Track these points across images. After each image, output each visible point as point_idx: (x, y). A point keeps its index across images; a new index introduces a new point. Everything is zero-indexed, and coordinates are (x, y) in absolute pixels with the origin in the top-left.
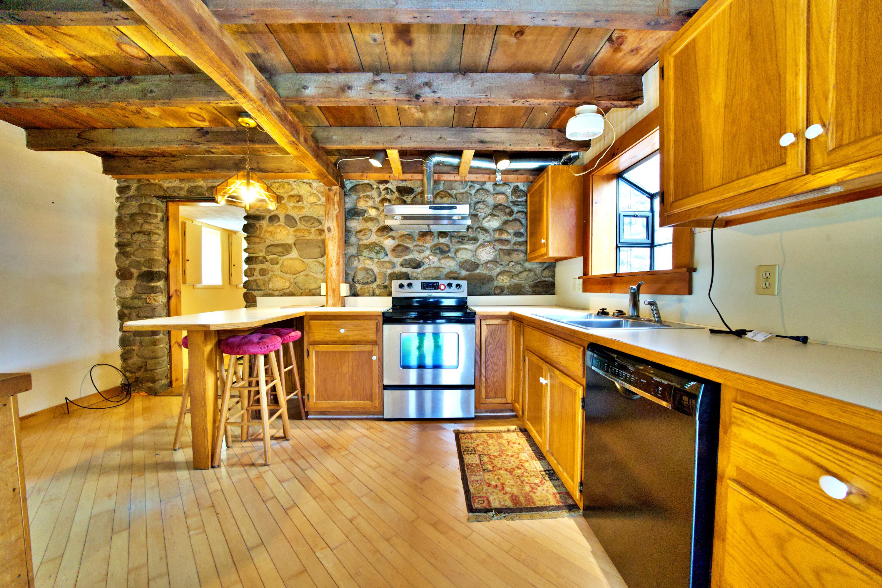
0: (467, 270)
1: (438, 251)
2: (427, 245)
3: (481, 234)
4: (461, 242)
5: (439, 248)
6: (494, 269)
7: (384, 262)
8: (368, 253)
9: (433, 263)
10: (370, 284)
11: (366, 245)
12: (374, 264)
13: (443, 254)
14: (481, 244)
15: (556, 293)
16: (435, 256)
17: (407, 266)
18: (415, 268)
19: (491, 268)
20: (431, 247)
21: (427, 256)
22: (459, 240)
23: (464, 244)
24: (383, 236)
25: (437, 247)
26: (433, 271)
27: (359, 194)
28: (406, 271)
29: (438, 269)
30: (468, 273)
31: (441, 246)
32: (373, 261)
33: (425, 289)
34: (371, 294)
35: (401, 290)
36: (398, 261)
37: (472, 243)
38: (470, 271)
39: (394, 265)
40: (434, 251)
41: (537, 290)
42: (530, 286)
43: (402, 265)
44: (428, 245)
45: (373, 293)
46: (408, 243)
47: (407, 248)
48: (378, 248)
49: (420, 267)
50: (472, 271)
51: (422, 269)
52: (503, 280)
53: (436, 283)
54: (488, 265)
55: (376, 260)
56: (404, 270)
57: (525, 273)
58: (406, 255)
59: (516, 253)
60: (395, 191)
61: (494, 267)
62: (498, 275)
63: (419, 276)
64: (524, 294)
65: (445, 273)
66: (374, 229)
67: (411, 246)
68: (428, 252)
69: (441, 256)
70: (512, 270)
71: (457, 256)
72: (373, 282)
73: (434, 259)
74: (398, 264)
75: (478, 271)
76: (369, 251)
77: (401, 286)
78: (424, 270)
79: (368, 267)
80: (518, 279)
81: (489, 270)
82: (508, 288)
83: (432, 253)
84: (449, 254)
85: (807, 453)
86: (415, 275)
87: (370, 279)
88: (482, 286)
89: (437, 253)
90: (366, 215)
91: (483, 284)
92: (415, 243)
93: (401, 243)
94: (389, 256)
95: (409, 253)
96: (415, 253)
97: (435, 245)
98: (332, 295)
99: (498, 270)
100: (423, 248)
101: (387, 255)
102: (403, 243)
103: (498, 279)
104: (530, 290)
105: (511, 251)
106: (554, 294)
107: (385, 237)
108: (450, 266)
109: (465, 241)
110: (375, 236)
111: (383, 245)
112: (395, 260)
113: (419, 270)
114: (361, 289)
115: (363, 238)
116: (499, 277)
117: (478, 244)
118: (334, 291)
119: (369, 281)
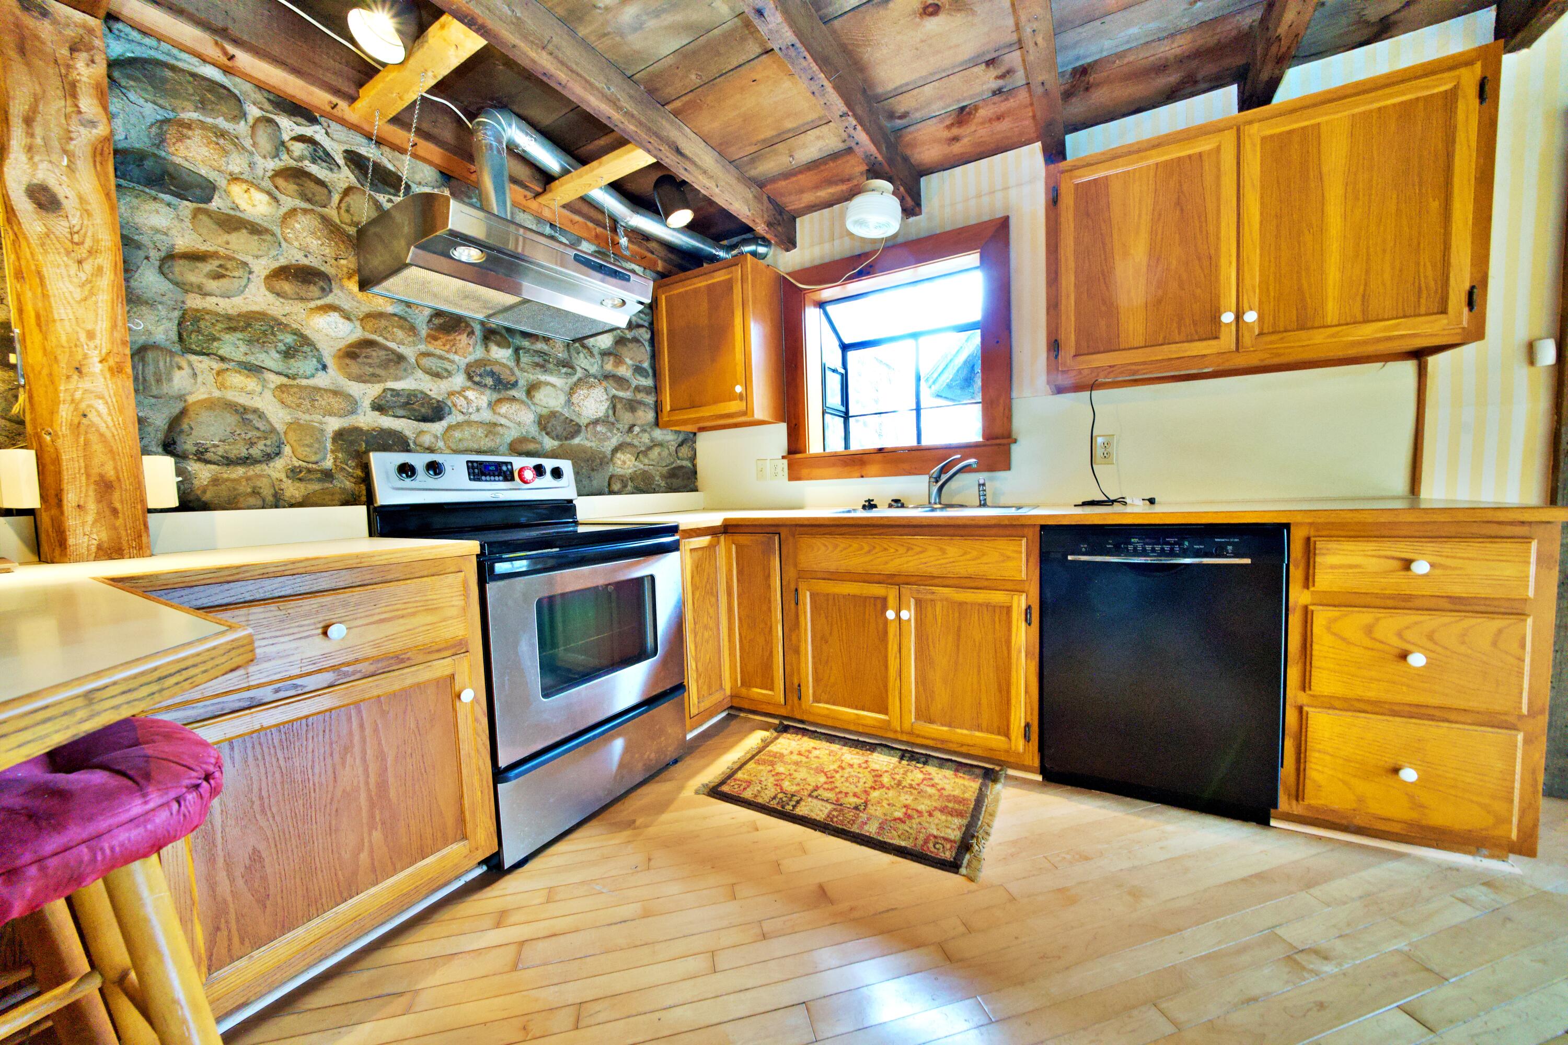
0: (557, 438)
1: (489, 381)
2: (456, 358)
3: (581, 355)
4: (542, 366)
5: (492, 374)
6: (608, 438)
7: (317, 389)
8: (243, 348)
9: (478, 410)
10: (257, 462)
11: (229, 318)
12: (268, 394)
13: (499, 391)
14: (580, 380)
15: (699, 487)
16: (482, 393)
17: (400, 412)
18: (425, 419)
19: (604, 434)
20: (469, 366)
21: (458, 389)
22: (537, 359)
23: (551, 372)
24: (302, 299)
25: (488, 368)
26: (480, 432)
27: (177, 103)
28: (399, 428)
29: (491, 428)
30: (556, 443)
31: (496, 369)
32: (264, 383)
33: (479, 480)
34: (270, 499)
35: (408, 482)
36: (367, 392)
37: (566, 374)
38: (561, 440)
39: (353, 406)
40: (477, 379)
41: (676, 482)
42: (663, 477)
43: (378, 407)
44: (462, 360)
45: (275, 495)
46: (401, 343)
47: (401, 358)
48: (289, 339)
49: (440, 419)
50: (566, 439)
51: (444, 423)
52: (624, 462)
53: (506, 463)
54: (599, 428)
55: (275, 380)
56: (387, 422)
57: (656, 451)
58: (397, 379)
59: (642, 408)
60: (341, 162)
61: (609, 434)
62: (615, 450)
63: (441, 444)
64: (654, 491)
65: (509, 440)
66: (262, 267)
67: (409, 352)
68: (459, 380)
69: (495, 396)
70: (636, 442)
71: (536, 400)
72: (268, 457)
73: (479, 399)
74: (366, 403)
75: (576, 441)
76: (250, 342)
77: (406, 470)
78: (450, 428)
79: (243, 400)
80: (646, 461)
81: (600, 440)
82: (632, 479)
83: (469, 384)
84: (513, 393)
85: (1389, 553)
86: (427, 440)
87: (261, 445)
88: (593, 474)
89: (485, 386)
90: (216, 203)
91: (593, 470)
92: (422, 347)
93: (374, 337)
94: (330, 370)
95: (407, 373)
96: (419, 374)
97: (479, 363)
98: (92, 506)
99: (614, 441)
100: (447, 365)
101: (324, 367)
102: (380, 340)
103: (616, 460)
104: (663, 484)
105: (635, 405)
106: (696, 490)
107: (312, 304)
108: (519, 424)
109: (551, 366)
110: (263, 290)
111: (307, 332)
112: (355, 389)
113: (437, 427)
114: (215, 481)
115: (212, 285)
116: (619, 455)
117: (575, 378)
118: (105, 487)
119: (256, 452)
